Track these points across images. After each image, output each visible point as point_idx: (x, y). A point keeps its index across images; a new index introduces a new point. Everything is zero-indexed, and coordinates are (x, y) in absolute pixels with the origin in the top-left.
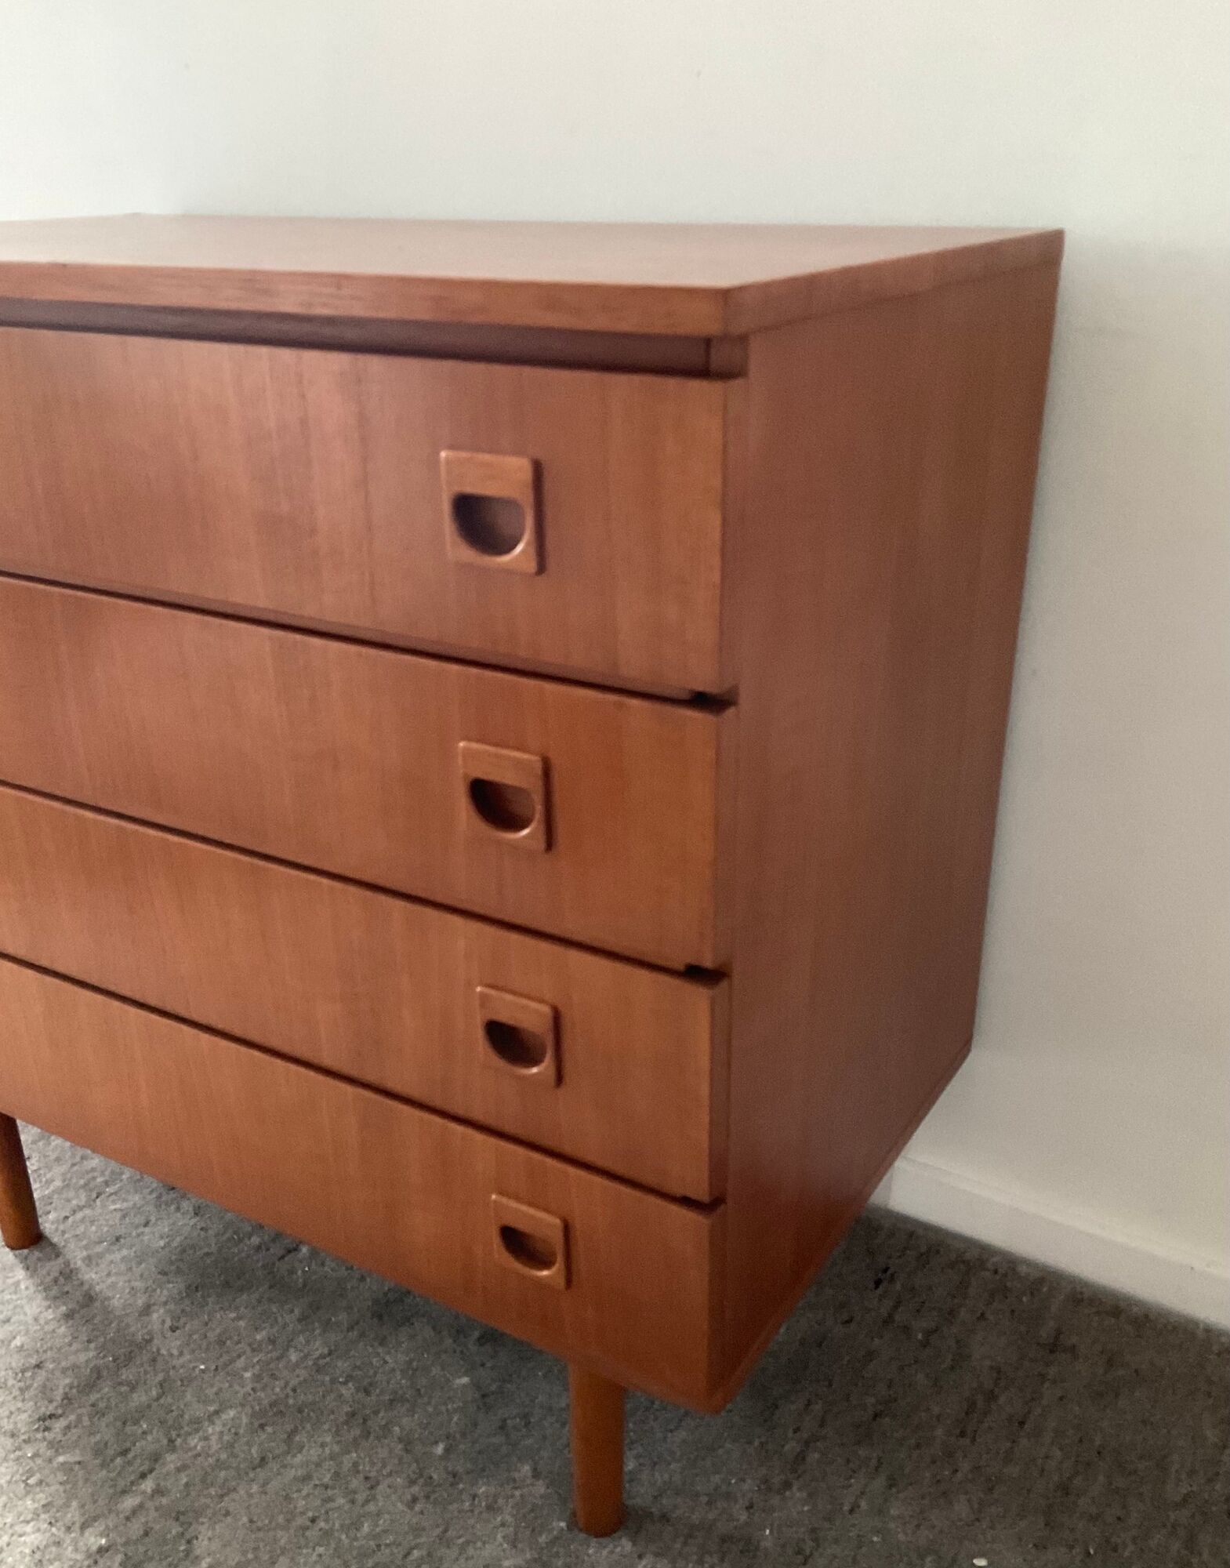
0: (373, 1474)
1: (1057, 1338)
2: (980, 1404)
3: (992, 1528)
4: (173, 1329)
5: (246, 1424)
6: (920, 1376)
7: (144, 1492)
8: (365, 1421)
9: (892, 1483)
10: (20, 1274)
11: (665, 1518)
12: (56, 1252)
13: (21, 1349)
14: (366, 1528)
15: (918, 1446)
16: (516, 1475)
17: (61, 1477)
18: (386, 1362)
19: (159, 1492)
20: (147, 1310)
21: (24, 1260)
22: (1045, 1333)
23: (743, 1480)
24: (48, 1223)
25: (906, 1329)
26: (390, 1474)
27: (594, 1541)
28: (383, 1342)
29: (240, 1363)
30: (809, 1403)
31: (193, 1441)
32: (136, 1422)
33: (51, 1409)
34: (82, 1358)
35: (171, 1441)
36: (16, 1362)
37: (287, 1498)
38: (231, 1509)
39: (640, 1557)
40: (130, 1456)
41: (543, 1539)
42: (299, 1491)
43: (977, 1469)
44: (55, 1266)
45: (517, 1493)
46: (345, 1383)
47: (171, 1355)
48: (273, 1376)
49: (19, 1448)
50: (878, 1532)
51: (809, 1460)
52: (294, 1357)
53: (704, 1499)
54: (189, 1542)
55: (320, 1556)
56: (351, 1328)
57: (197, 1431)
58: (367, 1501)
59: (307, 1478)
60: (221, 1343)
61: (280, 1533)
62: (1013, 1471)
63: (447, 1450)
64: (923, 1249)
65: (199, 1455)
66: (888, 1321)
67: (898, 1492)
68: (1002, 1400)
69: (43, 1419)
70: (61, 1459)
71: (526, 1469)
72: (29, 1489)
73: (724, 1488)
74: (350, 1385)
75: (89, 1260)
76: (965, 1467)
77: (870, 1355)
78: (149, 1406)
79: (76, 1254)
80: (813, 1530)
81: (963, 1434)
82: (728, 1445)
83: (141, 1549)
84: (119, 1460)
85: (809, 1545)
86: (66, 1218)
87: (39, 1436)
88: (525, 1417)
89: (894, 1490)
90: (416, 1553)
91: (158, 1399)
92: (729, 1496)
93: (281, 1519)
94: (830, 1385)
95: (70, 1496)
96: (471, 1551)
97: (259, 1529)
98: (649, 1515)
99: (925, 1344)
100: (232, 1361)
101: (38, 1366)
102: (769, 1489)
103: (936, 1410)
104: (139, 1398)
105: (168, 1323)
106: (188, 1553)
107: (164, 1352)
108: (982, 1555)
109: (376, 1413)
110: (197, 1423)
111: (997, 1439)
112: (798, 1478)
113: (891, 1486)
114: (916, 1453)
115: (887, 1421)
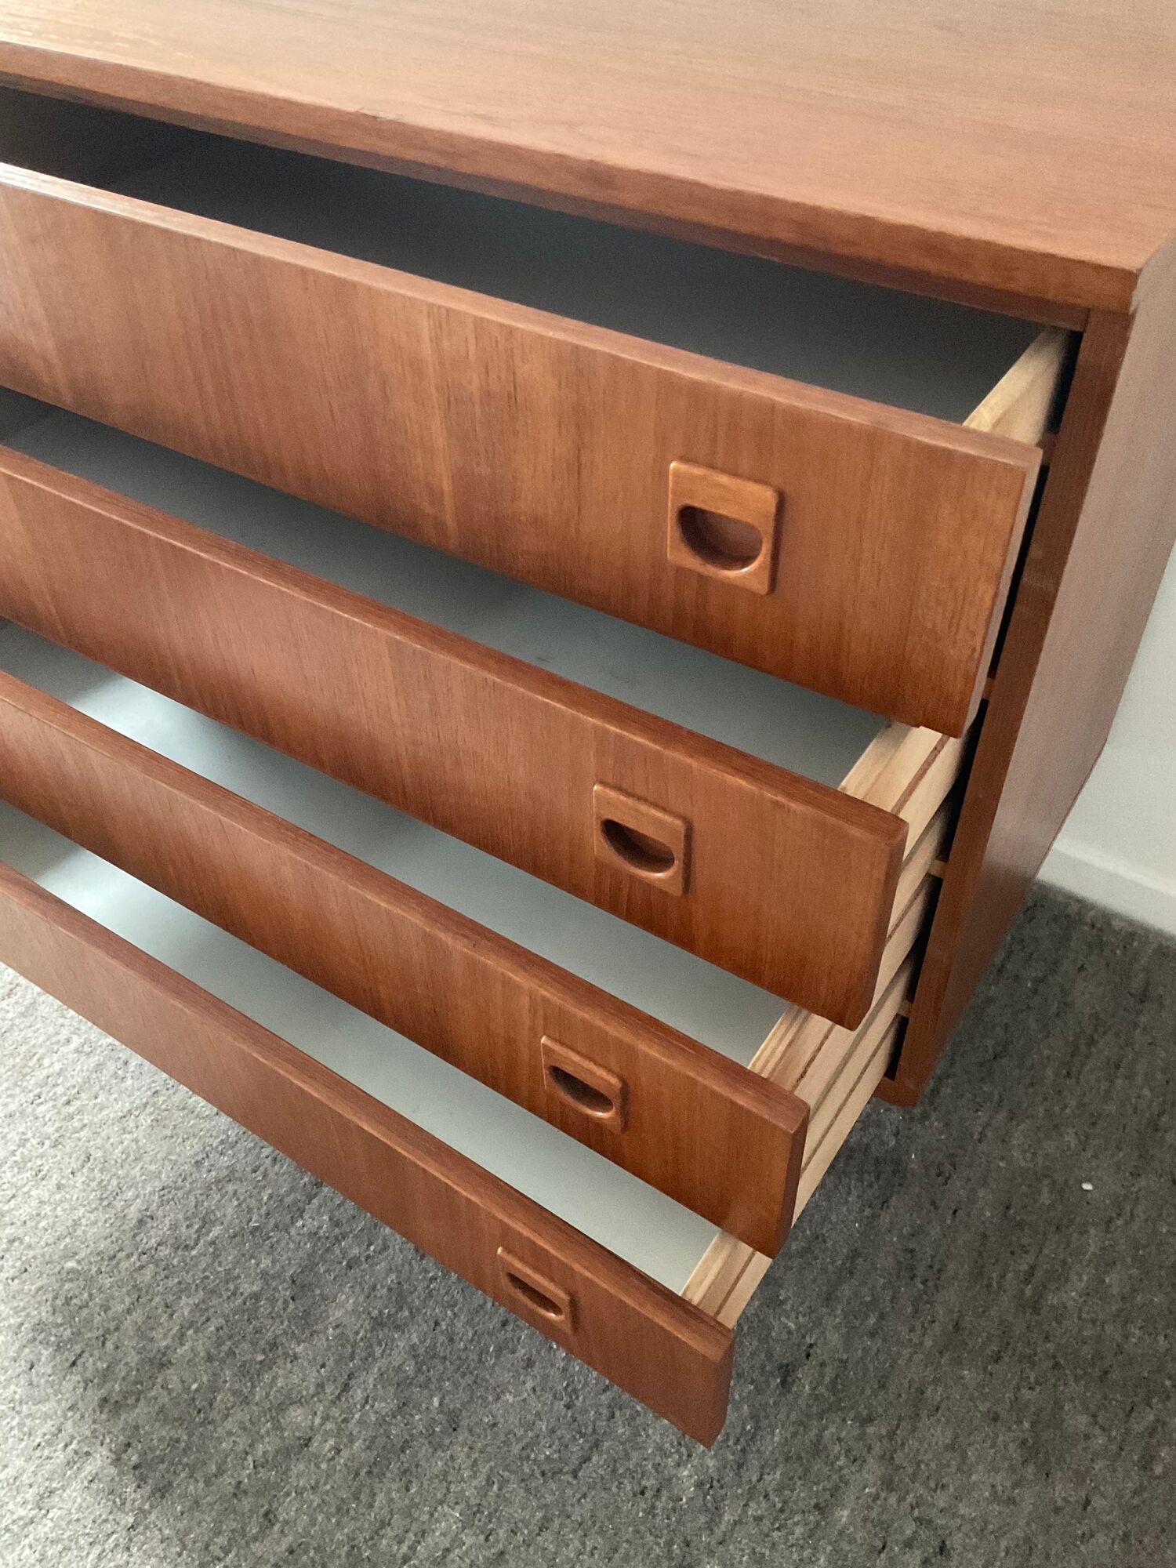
1: (1146, 989)
2: (1083, 1048)
3: (1095, 1156)
6: (1032, 1022)
9: (1012, 1116)
15: (1032, 1085)
22: (1137, 983)
25: (1017, 978)
43: (1081, 1105)
50: (1002, 1159)
51: (942, 1094)
62: (1111, 1108)
64: (1030, 904)
66: (1002, 970)
67: (1018, 1125)
68: (1101, 1044)
73: (874, 1117)
76: (1073, 1103)
77: (988, 1002)
80: (951, 1156)
81: (1068, 1075)
85: (948, 1167)
89: (1014, 1122)
92: (879, 1124)
99: (1035, 991)
102: (912, 1119)
103: (1046, 1052)
108: (1089, 1180)
111: (1098, 1080)
112: (935, 1109)
113: (1012, 1119)
114: (1031, 1090)
115: (1005, 1061)
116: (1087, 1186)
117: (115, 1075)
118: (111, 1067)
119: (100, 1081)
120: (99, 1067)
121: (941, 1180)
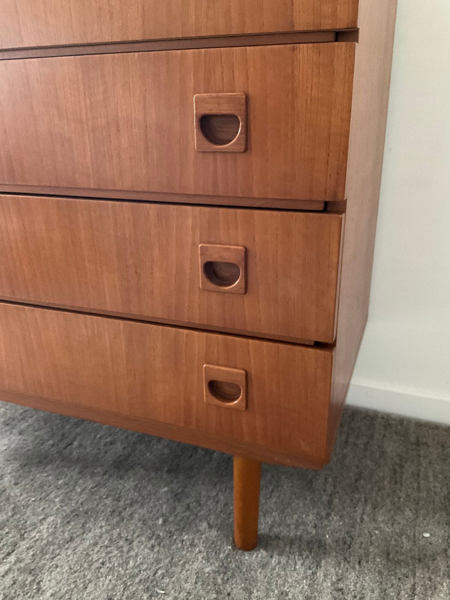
0: (129, 537)
1: (418, 440)
2: (399, 470)
3: (425, 519)
4: (16, 484)
5: (61, 523)
6: (369, 462)
7: (10, 562)
8: (120, 513)
9: (374, 507)
11: (277, 537)
14: (131, 563)
15: (379, 490)
16: (201, 528)
18: (124, 487)
19: (18, 561)
22: (413, 439)
23: (307, 515)
25: (355, 444)
26: (138, 536)
27: (246, 554)
28: (121, 478)
29: (52, 495)
30: (326, 479)
31: (33, 534)
35: (22, 535)
37: (88, 555)
38: (59, 564)
39: (271, 557)
41: (222, 556)
42: (93, 550)
43: (408, 496)
45: (203, 536)
46: (107, 498)
47: (17, 496)
48: (70, 499)
50: (376, 529)
51: (334, 503)
52: (79, 490)
53: (293, 526)
54: (38, 583)
55: (110, 580)
56: (105, 474)
57: (35, 529)
58: (129, 551)
59: (96, 544)
60: (41, 486)
61: (86, 573)
62: (424, 494)
63: (164, 521)
64: (350, 413)
65: (38, 540)
66: (347, 442)
67: (379, 510)
68: (406, 467)
71: (205, 525)
73: (300, 520)
74: (109, 499)
76: (403, 495)
77: (345, 457)
78: (8, 520)
80: (348, 533)
81: (396, 483)
82: (297, 501)
83: (13, 591)
85: (348, 540)
88: (198, 502)
89: (376, 510)
90: (160, 572)
91: (12, 516)
92: (304, 523)
93: (86, 565)
94: (332, 470)
96: (187, 567)
97: (75, 572)
98: (270, 537)
99: (366, 449)
100: (48, 495)
102: (322, 518)
103: (381, 474)
105: (13, 482)
106: (38, 589)
107: (12, 494)
108: (426, 532)
109: (125, 509)
110: (34, 526)
111: (411, 483)
112: (333, 511)
113: (375, 509)
114: (380, 493)
115: (362, 482)
116: (427, 535)
121: (346, 546)
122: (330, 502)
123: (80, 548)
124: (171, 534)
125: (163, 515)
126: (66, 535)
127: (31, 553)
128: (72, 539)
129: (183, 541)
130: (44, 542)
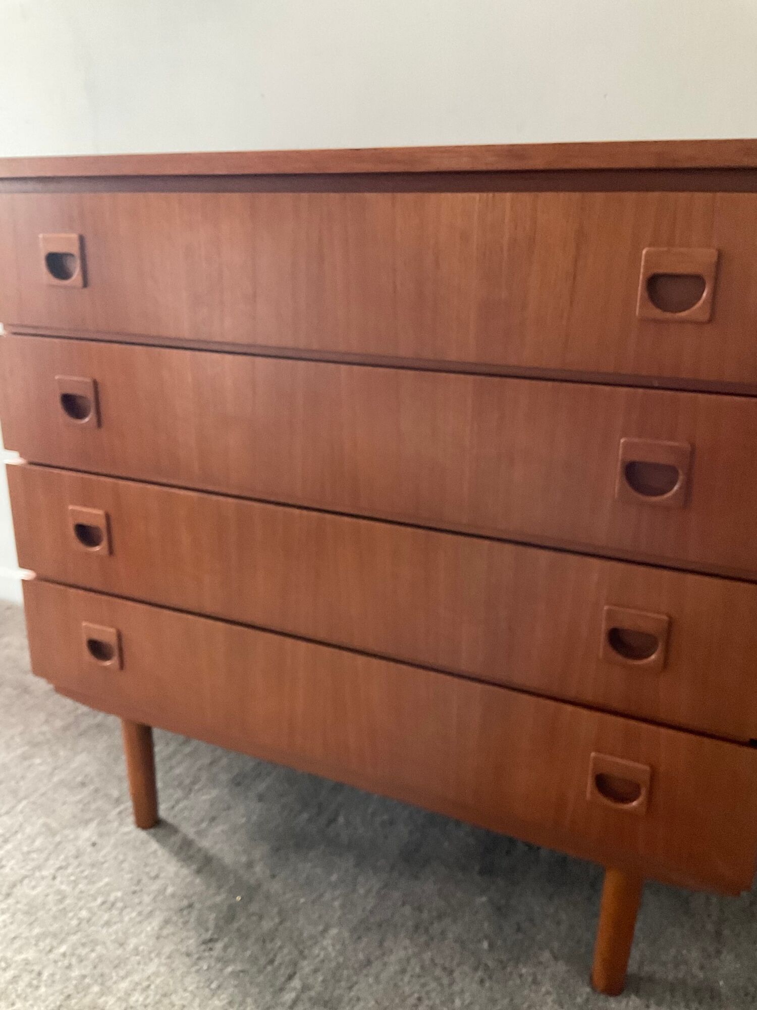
0: (447, 965)
4: (273, 876)
5: (348, 937)
7: (294, 989)
8: (427, 930)
10: (154, 845)
11: (651, 979)
12: (174, 830)
13: (173, 895)
16: (542, 959)
17: (234, 982)
18: (424, 891)
19: (305, 988)
20: (250, 865)
21: (154, 835)
23: (689, 951)
24: (163, 811)
26: (458, 965)
27: (612, 999)
28: (416, 877)
29: (327, 896)
31: (316, 951)
32: (272, 940)
33: (208, 936)
34: (218, 899)
35: (301, 952)
36: (174, 904)
37: (396, 986)
38: (360, 996)
40: (276, 963)
41: (579, 1000)
42: (402, 980)
44: (176, 839)
45: (548, 971)
46: (403, 905)
47: (279, 894)
48: (353, 904)
49: (195, 964)
51: (724, 935)
52: (362, 891)
53: (671, 965)
56: (392, 870)
57: (316, 943)
58: (451, 985)
59: (403, 971)
60: (308, 882)
63: (491, 946)
65: (324, 960)
69: (205, 942)
70: (230, 969)
71: (547, 954)
72: (214, 993)
73: (680, 957)
74: (407, 907)
75: (199, 833)
78: (277, 930)
79: (188, 830)
80: (750, 979)
82: (671, 929)
84: (269, 968)
86: (173, 807)
87: (207, 954)
91: (281, 923)
92: (685, 962)
93: (397, 1001)
95: (246, 995)
98: (641, 979)
100: (321, 895)
101: (190, 906)
102: (709, 955)
104: (267, 925)
105: (268, 873)
107: (272, 892)
109: (432, 923)
110: (315, 940)
112: (724, 946)
117: (30, 985)
118: (26, 978)
119: (16, 991)
120: (15, 979)
121: (749, 998)
122: (718, 934)
123: (384, 976)
124: (503, 965)
125: (486, 937)
126: (361, 956)
127: (320, 978)
128: (369, 963)
129: (521, 976)
130: (333, 964)
